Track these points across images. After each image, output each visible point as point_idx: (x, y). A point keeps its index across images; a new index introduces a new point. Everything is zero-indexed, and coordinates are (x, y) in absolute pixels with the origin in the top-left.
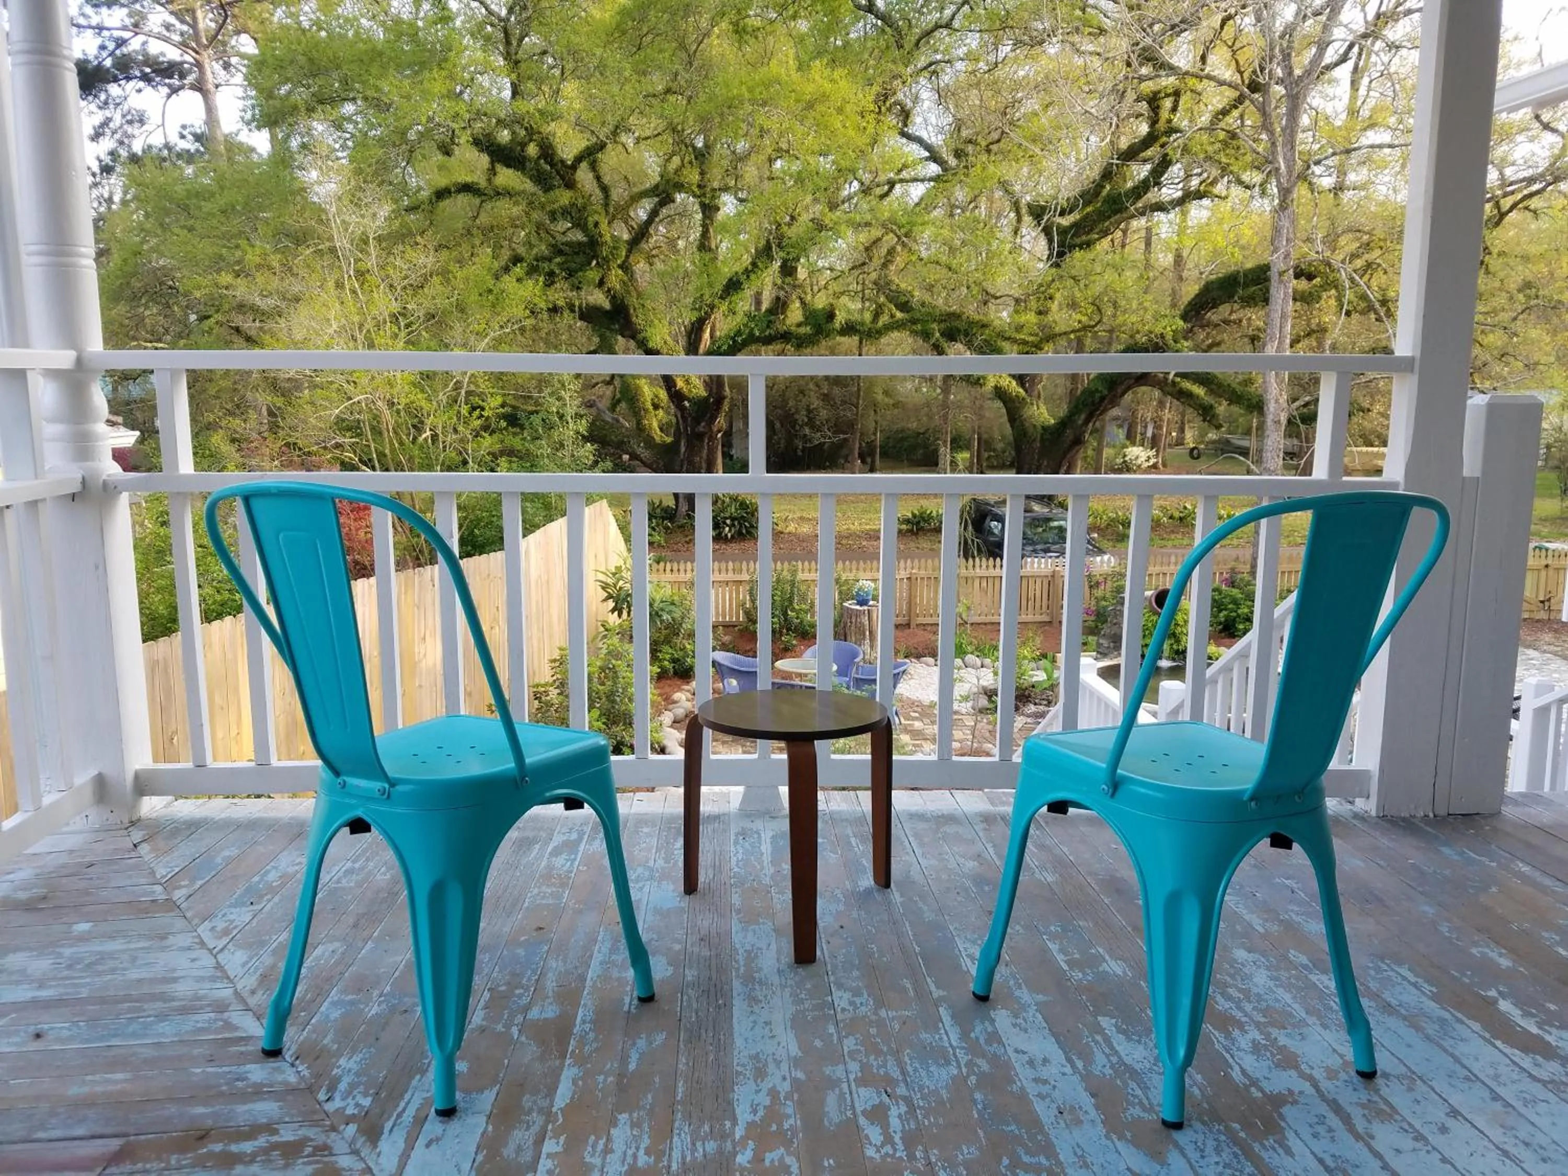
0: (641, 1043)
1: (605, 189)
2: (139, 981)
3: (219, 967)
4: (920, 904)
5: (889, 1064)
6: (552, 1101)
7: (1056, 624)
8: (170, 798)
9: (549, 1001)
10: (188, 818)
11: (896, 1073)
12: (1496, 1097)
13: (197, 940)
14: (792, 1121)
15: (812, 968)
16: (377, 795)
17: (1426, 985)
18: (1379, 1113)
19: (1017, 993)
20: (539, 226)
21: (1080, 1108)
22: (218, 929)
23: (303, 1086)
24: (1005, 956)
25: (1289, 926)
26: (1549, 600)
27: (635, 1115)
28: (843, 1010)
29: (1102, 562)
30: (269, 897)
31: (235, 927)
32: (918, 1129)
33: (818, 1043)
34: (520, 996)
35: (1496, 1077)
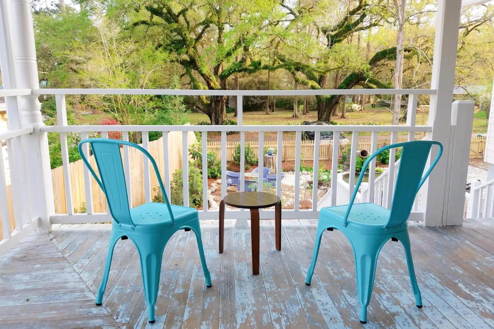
0: (208, 300)
1: (188, 23)
2: (57, 283)
3: (80, 278)
4: (290, 256)
5: (281, 305)
6: (183, 318)
7: (330, 160)
8: (61, 224)
9: (180, 287)
10: (66, 230)
11: (283, 308)
12: (456, 313)
13: (73, 270)
14: (253, 323)
15: (258, 276)
16: (131, 229)
17: (438, 279)
18: (423, 318)
19: (318, 283)
20: (167, 35)
21: (337, 318)
22: (79, 266)
23: (109, 314)
24: (315, 271)
25: (398, 261)
26: (482, 152)
27: (207, 322)
28: (268, 289)
29: (344, 141)
30: (94, 256)
31: (84, 266)
32: (290, 325)
33: (260, 299)
34: (171, 286)
35: (457, 307)
